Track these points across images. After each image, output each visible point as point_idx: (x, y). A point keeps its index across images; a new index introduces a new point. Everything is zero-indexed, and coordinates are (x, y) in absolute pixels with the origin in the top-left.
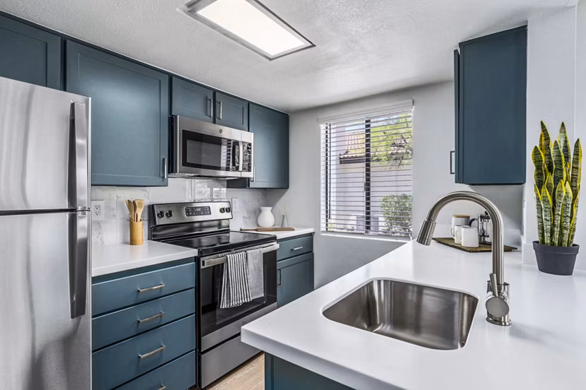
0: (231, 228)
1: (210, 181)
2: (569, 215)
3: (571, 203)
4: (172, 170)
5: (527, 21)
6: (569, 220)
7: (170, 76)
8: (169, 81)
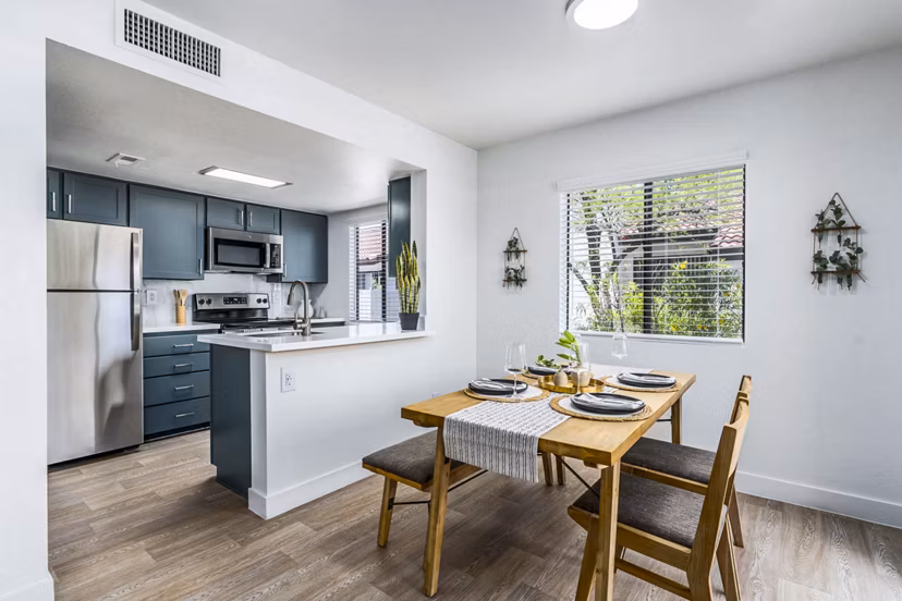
0: (269, 316)
4: (206, 268)
7: (206, 198)
8: (205, 201)
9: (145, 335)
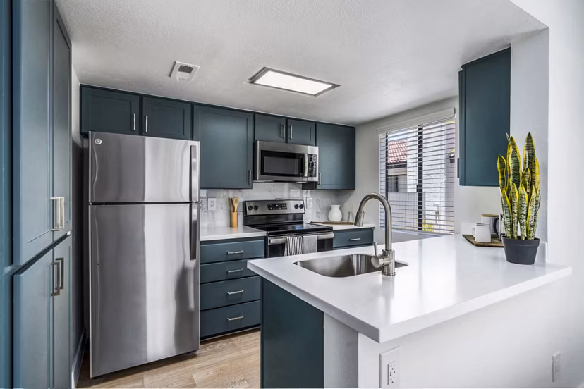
0: (304, 221)
1: (290, 184)
2: (525, 213)
3: (526, 202)
4: (254, 178)
5: (510, 44)
6: (525, 217)
7: (254, 114)
8: (253, 118)
9: (202, 243)
